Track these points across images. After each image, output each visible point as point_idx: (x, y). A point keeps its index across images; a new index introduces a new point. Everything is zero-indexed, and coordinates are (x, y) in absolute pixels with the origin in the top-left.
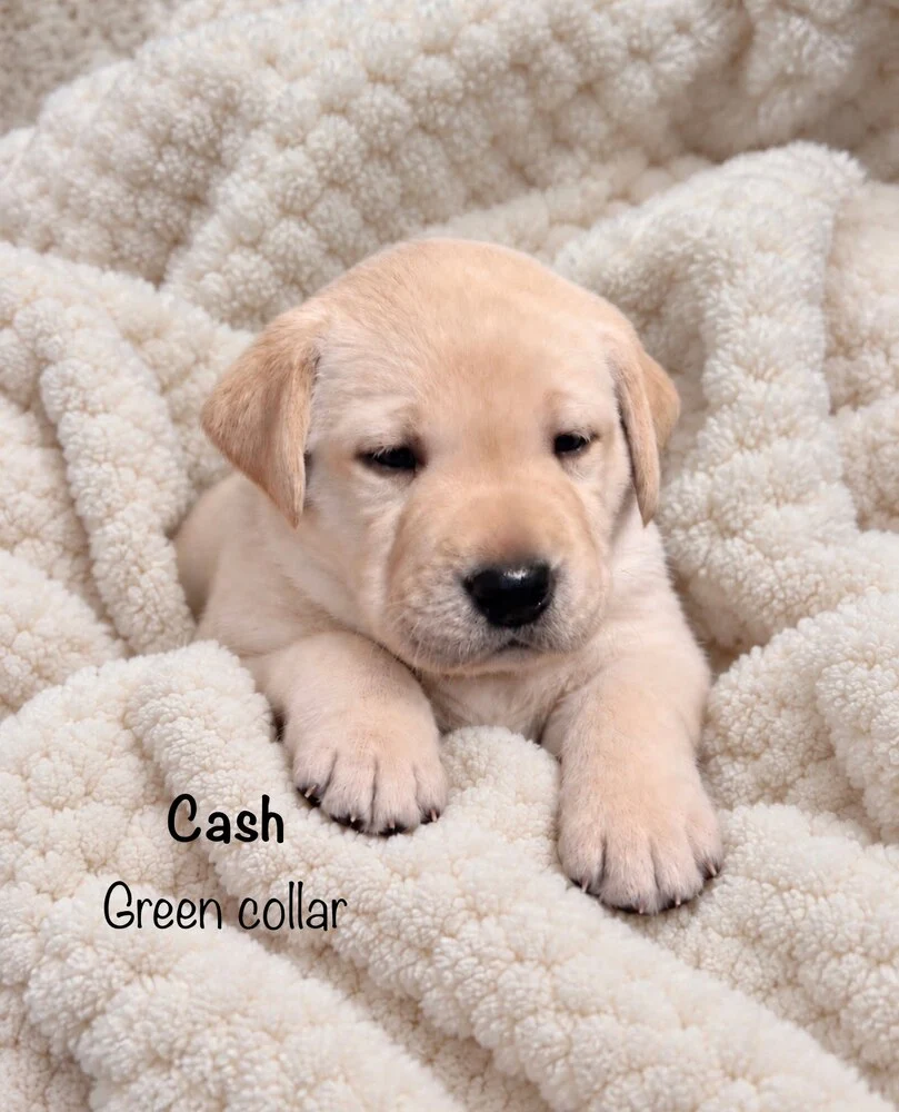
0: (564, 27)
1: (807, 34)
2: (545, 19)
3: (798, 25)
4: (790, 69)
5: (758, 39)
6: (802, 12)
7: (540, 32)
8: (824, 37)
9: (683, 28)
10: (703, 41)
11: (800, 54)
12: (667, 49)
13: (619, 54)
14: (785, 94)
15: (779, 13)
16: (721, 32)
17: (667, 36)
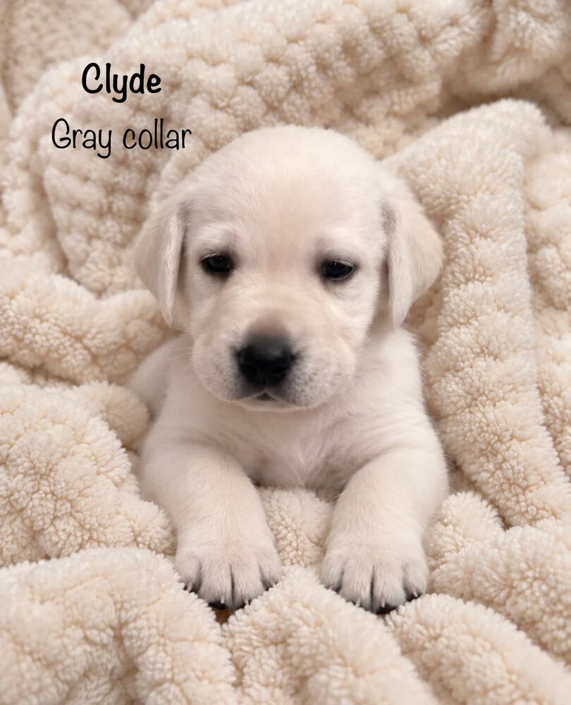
0: (377, 24)
1: (529, 22)
2: (365, 20)
3: (523, 17)
4: (517, 44)
5: (500, 26)
6: (527, 9)
7: (361, 28)
8: (539, 26)
9: (454, 22)
10: (467, 29)
11: (524, 36)
12: (443, 36)
13: (412, 40)
14: (514, 60)
15: (512, 10)
16: (478, 23)
17: (444, 27)
